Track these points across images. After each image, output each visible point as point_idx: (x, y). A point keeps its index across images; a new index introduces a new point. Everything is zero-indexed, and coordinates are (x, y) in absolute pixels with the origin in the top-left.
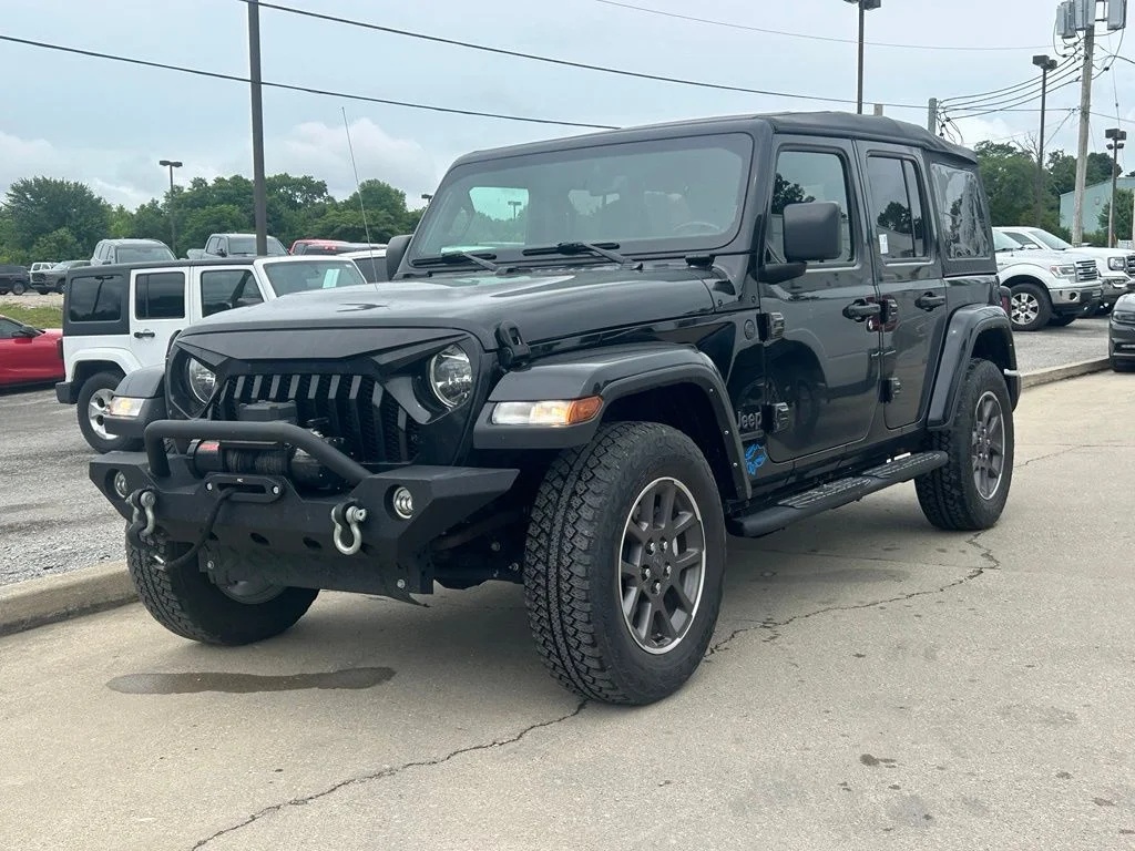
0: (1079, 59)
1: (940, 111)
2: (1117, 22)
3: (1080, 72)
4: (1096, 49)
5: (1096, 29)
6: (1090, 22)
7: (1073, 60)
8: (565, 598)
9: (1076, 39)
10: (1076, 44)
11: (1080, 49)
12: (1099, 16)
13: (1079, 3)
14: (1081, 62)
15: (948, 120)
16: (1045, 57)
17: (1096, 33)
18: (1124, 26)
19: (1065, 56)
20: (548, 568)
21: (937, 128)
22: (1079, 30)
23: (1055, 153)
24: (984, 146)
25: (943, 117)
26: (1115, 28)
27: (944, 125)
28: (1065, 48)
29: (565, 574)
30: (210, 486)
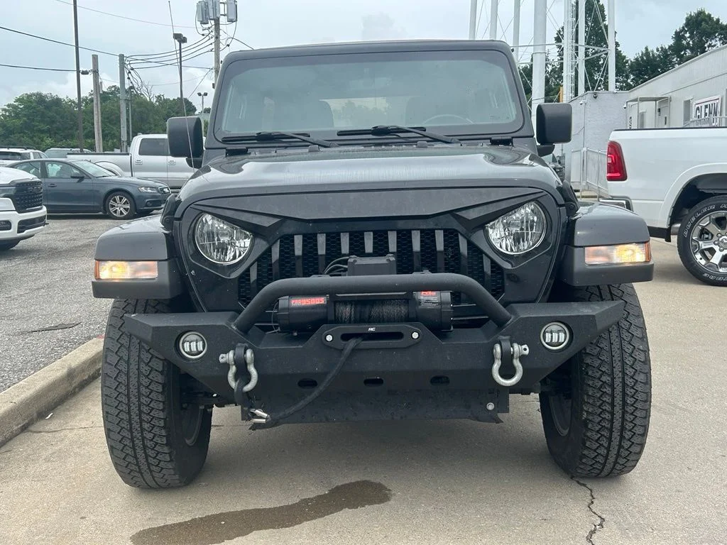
0: (212, 38)
1: (127, 63)
2: (232, 17)
3: (213, 46)
4: (221, 32)
5: (220, 20)
6: (218, 15)
7: (207, 38)
8: (630, 400)
9: (209, 25)
10: (209, 28)
11: (212, 31)
12: (222, 12)
13: (210, 3)
14: (213, 40)
15: (132, 69)
16: (180, 35)
17: (221, 23)
18: (236, 20)
19: (203, 35)
20: (613, 379)
21: (126, 73)
22: (212, 19)
23: (159, 96)
24: (113, 89)
25: (129, 67)
26: (231, 21)
27: (130, 72)
28: (203, 30)
29: (629, 381)
30: (329, 338)
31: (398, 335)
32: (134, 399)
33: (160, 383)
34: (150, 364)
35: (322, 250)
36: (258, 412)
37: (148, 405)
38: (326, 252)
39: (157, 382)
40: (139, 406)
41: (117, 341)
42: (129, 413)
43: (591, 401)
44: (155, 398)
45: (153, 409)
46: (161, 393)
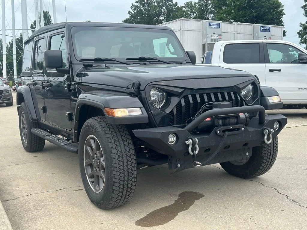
30: (218, 132)
31: (238, 129)
32: (126, 167)
33: (134, 159)
34: (130, 152)
35: (199, 101)
36: (198, 162)
37: (131, 169)
38: (201, 101)
39: (133, 159)
40: (128, 170)
41: (114, 143)
42: (124, 174)
43: (265, 150)
44: (134, 166)
45: (133, 170)
46: (135, 163)
